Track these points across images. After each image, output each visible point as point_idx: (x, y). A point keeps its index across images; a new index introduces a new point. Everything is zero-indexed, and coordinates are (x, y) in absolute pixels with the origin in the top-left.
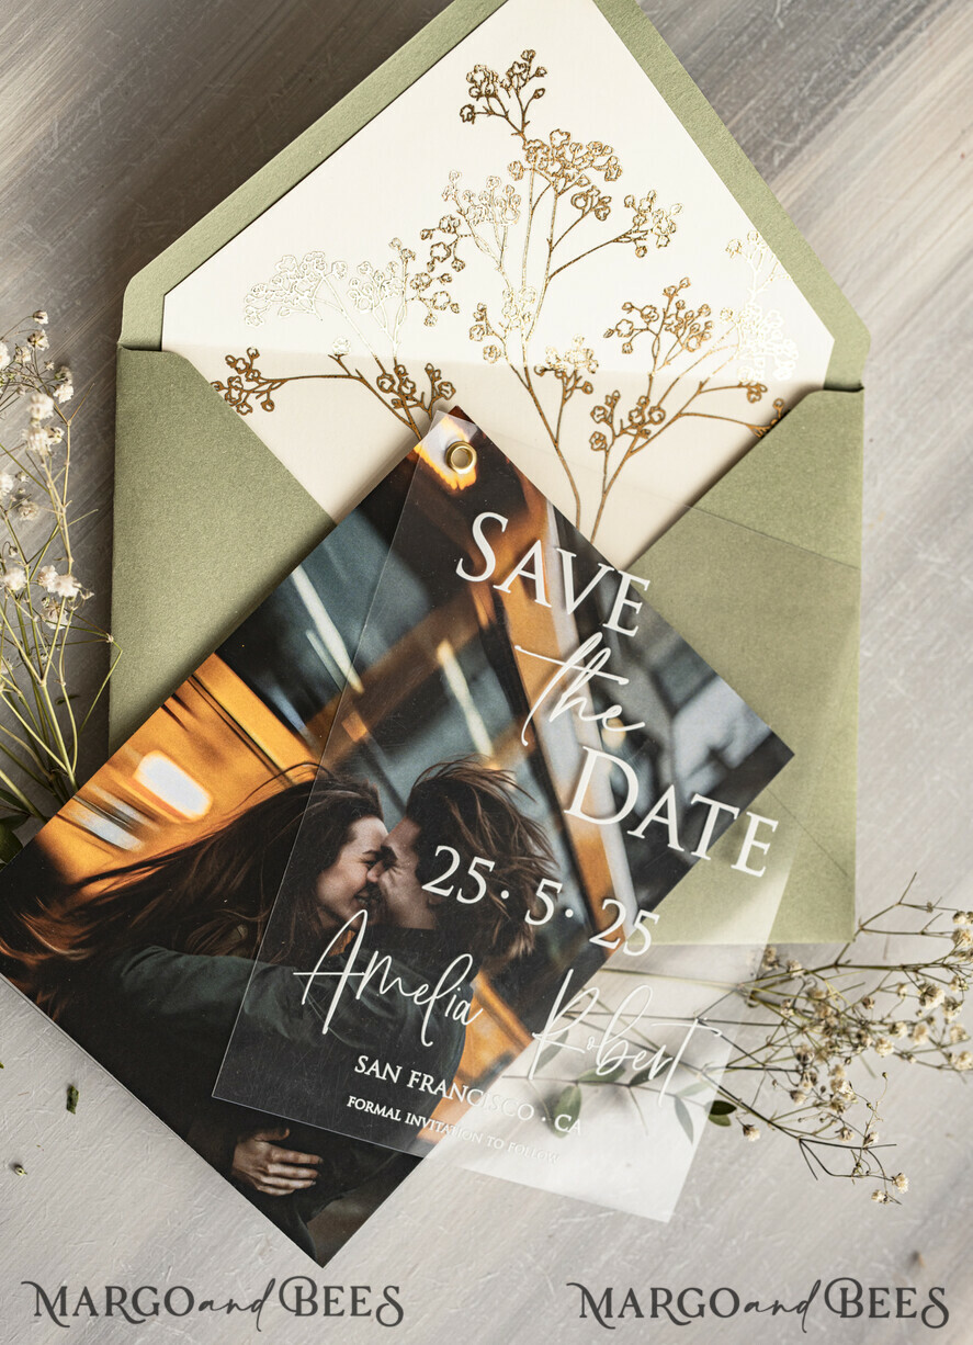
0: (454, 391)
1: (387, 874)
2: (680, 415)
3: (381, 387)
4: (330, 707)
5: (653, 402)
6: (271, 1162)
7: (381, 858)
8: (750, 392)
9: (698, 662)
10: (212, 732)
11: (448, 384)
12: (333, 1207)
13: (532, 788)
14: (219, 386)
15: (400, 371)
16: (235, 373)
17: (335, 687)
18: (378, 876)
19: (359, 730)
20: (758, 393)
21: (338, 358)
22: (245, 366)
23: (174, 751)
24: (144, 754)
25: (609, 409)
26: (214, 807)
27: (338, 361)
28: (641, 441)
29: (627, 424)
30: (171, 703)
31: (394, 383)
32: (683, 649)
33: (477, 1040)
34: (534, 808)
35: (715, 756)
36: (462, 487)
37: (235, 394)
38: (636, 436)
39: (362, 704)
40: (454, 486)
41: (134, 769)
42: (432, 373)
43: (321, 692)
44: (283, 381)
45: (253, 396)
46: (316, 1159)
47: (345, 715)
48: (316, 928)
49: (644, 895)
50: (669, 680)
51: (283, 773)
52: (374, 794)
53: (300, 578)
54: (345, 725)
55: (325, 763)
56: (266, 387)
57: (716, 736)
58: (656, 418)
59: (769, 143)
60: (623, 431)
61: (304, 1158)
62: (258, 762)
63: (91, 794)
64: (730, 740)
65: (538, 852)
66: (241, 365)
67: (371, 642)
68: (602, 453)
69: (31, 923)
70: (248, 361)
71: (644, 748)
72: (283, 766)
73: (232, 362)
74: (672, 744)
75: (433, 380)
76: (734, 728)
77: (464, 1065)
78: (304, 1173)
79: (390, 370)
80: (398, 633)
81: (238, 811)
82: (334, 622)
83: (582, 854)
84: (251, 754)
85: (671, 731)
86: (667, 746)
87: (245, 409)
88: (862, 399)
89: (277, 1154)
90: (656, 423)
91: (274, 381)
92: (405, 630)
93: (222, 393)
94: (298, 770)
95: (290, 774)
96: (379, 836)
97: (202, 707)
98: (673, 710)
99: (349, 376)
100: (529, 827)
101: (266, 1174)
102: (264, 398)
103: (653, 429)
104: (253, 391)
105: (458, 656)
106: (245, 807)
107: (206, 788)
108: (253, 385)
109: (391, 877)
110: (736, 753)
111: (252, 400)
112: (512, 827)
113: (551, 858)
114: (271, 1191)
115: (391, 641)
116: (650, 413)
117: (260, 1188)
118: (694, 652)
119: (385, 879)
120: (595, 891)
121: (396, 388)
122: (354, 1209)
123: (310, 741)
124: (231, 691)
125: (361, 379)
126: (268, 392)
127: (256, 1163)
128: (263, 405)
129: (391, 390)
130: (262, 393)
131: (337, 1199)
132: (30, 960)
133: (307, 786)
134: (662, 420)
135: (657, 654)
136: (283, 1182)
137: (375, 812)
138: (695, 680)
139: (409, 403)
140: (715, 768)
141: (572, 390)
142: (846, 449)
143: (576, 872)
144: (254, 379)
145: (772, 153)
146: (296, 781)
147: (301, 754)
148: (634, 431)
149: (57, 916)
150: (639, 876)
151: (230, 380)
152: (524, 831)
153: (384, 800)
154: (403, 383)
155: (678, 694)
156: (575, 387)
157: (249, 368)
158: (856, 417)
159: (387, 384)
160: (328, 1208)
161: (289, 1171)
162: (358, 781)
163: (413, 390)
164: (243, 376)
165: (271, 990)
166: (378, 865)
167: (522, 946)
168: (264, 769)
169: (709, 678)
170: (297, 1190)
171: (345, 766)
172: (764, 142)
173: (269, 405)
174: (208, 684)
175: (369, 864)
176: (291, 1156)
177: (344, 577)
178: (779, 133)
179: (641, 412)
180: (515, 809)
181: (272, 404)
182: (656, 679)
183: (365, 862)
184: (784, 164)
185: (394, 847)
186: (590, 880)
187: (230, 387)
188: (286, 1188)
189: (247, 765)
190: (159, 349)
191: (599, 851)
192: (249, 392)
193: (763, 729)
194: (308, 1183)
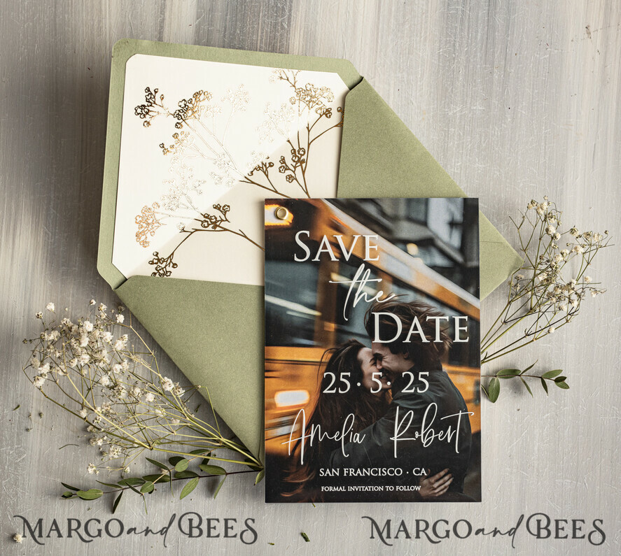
0: (229, 206)
1: (383, 362)
2: (309, 144)
3: (205, 227)
4: (316, 328)
5: (297, 149)
6: (433, 484)
7: (377, 359)
8: (326, 115)
9: (418, 201)
10: (288, 371)
11: (224, 206)
12: (466, 480)
13: (403, 291)
14: (155, 274)
15: (207, 216)
16: (156, 266)
17: (310, 321)
18: (381, 365)
19: (332, 326)
20: (330, 112)
21: (183, 230)
22: (157, 260)
23: (282, 387)
24: (273, 397)
25: (284, 165)
26: (310, 393)
27: (185, 231)
28: (304, 165)
29: (294, 164)
30: (266, 374)
31: (207, 222)
32: (409, 201)
33: (461, 385)
34: (410, 297)
35: (452, 224)
36: (291, 222)
37: (161, 272)
38: (301, 165)
39: (325, 318)
40: (288, 224)
41: (275, 404)
42: (217, 207)
43: (308, 327)
44: (173, 254)
45: (167, 267)
46: (446, 470)
47: (323, 326)
48: (377, 399)
49: (472, 290)
50: (414, 215)
51: (321, 362)
52: (355, 341)
53: (268, 299)
54: (326, 329)
55: (331, 346)
56: (169, 261)
57: (447, 218)
58: (302, 153)
59: (278, 23)
60: (295, 167)
61: (442, 473)
62: (310, 367)
63: (270, 424)
64: (452, 214)
65: (425, 309)
66: (155, 261)
67: (309, 296)
68: (294, 180)
69: (289, 480)
70: (156, 258)
71: (427, 244)
72: (319, 360)
73: (152, 263)
74: (435, 234)
75: (219, 209)
76: (450, 210)
77: (465, 397)
78: (446, 478)
79: (203, 219)
80: (314, 285)
81: (318, 387)
82: (292, 301)
83: (440, 297)
84: (306, 366)
85: (430, 230)
86: (434, 236)
87: (169, 274)
88: (366, 81)
89: (432, 480)
90: (303, 155)
91: (170, 256)
92: (316, 282)
93: (157, 275)
94: (325, 357)
95: (323, 360)
96: (369, 353)
97: (277, 366)
98: (424, 224)
99: (192, 233)
100: (414, 304)
101: (435, 489)
102: (171, 264)
103: (304, 157)
104: (166, 266)
105: (340, 274)
106: (319, 383)
107: (302, 389)
108: (165, 263)
109: (386, 362)
110: (458, 217)
111: (168, 269)
112: (409, 310)
113: (431, 307)
114: (441, 493)
115: (315, 290)
116: (299, 154)
117: (437, 495)
118: (413, 199)
119: (384, 364)
120: (455, 304)
121: (210, 223)
122: (474, 475)
123: (320, 344)
124: (282, 353)
125: (197, 230)
126: (171, 261)
127: (429, 488)
128: (173, 267)
129: (209, 225)
130: (169, 263)
131: (465, 477)
132: (299, 491)
133: (332, 359)
134: (305, 152)
135: (402, 211)
136: (443, 487)
137: (362, 346)
138: (423, 207)
139: (218, 224)
140: (456, 228)
141: (266, 170)
142: (375, 103)
143: (443, 304)
144: (163, 262)
145: (282, 25)
146: (327, 361)
147: (321, 351)
148: (299, 164)
149: (294, 470)
150: (464, 285)
151: (156, 269)
152: (413, 307)
153: (360, 340)
154: (211, 219)
155: (421, 217)
156: (267, 168)
157: (159, 260)
158: (369, 89)
159: (206, 225)
160: (465, 482)
161: (441, 482)
162: (346, 342)
163: (216, 218)
164: (159, 264)
165: (381, 431)
166: (378, 361)
167: (448, 343)
168: (314, 367)
169: (426, 202)
170: (449, 485)
171: (338, 342)
172: (276, 24)
173: (175, 265)
174: (272, 358)
175: (375, 364)
176: (437, 476)
177: (282, 285)
178: (279, 16)
179: (296, 156)
180: (404, 303)
181: (176, 264)
182: (409, 219)
183: (372, 365)
184: (289, 25)
185: (377, 351)
186: (450, 302)
187: (158, 271)
188: (445, 487)
189: (308, 371)
190: (126, 280)
191: (444, 290)
192: (165, 267)
193: (460, 201)
194: (451, 480)
